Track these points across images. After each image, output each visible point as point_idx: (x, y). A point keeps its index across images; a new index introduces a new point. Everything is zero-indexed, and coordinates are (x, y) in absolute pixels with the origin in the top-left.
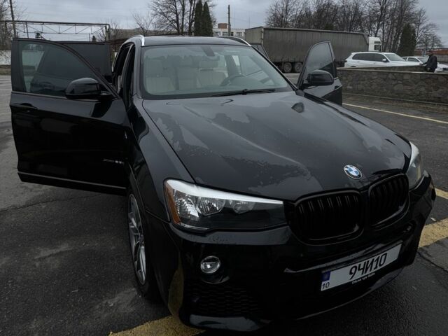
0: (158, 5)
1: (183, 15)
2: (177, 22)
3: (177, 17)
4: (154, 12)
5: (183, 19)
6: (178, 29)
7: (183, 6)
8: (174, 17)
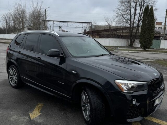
0: (120, 10)
1: (135, 16)
2: (130, 20)
3: (131, 17)
4: (116, 15)
5: (134, 18)
6: (130, 25)
7: (135, 10)
8: (128, 17)
